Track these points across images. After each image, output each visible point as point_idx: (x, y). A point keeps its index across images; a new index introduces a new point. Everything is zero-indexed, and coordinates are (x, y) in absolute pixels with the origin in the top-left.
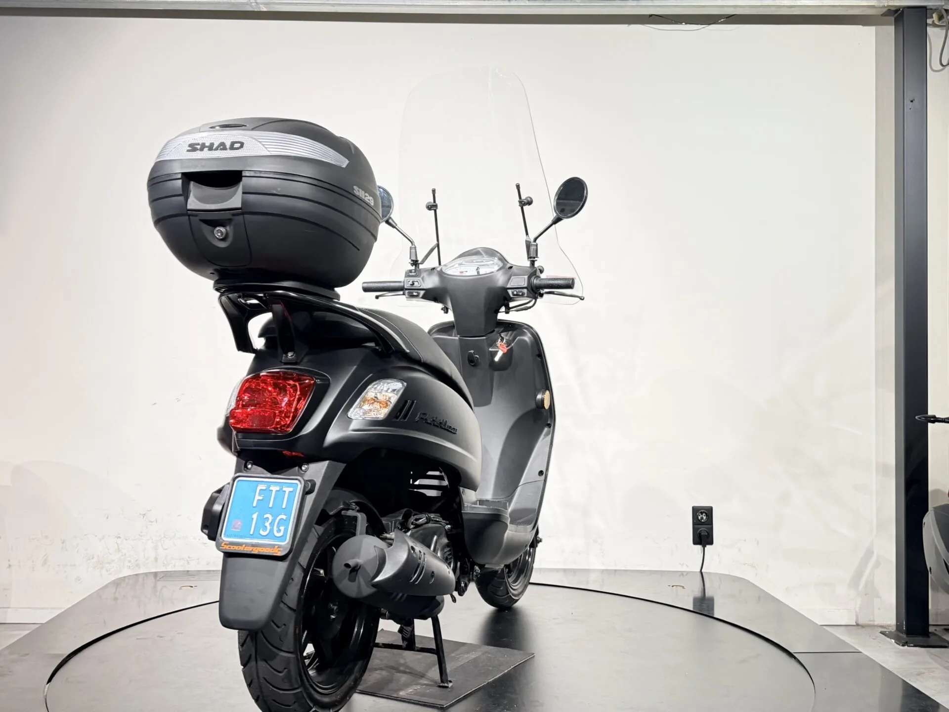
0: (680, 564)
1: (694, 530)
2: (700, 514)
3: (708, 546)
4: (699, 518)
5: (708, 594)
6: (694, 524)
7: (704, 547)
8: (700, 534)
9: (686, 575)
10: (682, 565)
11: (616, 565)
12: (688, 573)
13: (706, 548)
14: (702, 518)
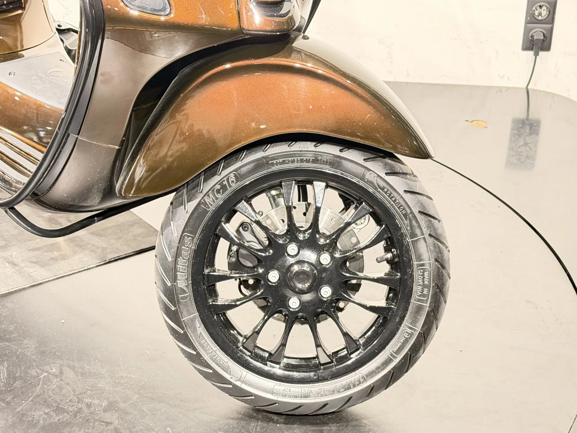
0: (499, 76)
1: (527, 31)
2: (538, 8)
3: (542, 54)
4: (537, 13)
5: (533, 116)
6: (527, 22)
7: (536, 54)
8: (532, 36)
9: (507, 91)
10: (502, 78)
11: (408, 75)
12: (508, 89)
13: (538, 57)
14: (540, 14)
